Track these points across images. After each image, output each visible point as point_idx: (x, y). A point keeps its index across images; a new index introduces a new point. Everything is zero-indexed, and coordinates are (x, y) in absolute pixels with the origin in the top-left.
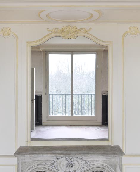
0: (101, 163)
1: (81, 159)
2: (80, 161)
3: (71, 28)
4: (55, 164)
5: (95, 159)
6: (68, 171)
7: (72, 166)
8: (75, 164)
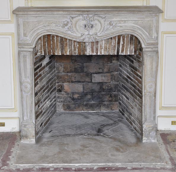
0: (130, 24)
1: (104, 18)
2: (102, 21)
4: (69, 25)
5: (123, 19)
6: (87, 33)
7: (92, 27)
8: (96, 24)
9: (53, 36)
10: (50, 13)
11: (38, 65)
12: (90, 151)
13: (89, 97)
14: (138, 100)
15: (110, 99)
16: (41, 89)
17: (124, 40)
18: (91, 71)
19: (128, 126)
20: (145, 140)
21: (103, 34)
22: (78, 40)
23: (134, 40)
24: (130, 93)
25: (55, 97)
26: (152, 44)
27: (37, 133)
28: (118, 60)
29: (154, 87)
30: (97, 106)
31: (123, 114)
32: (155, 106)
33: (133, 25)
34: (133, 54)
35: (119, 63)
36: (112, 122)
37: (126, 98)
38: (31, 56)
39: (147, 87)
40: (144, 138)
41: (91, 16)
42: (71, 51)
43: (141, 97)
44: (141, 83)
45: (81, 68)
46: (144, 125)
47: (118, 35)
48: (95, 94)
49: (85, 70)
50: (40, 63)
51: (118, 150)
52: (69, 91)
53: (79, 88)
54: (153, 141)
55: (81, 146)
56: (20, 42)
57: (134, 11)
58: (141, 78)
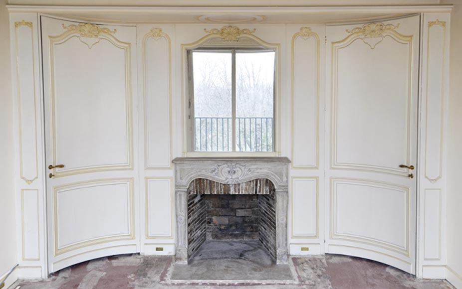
0: (266, 171)
1: (244, 166)
2: (243, 168)
3: (232, 29)
4: (217, 171)
5: (259, 167)
6: (230, 177)
7: (234, 172)
8: (238, 171)
9: (204, 180)
10: (201, 162)
11: (191, 202)
12: (232, 270)
13: (234, 228)
14: (273, 230)
15: (252, 230)
16: (193, 221)
17: (260, 183)
18: (235, 207)
19: (266, 252)
20: (278, 262)
21: (243, 178)
22: (223, 183)
23: (269, 183)
24: (267, 224)
25: (205, 228)
26: (283, 186)
27: (189, 257)
28: (257, 198)
29: (285, 219)
30: (241, 235)
31: (262, 242)
32: (286, 235)
33: (268, 171)
34: (268, 193)
35: (258, 201)
36: (252, 248)
37: (264, 229)
38: (186, 195)
39: (280, 219)
40: (278, 261)
41: (233, 164)
42: (218, 191)
43: (275, 228)
44: (275, 216)
45: (226, 204)
46: (277, 251)
47: (255, 178)
48: (239, 226)
49: (231, 206)
50: (193, 201)
51: (255, 270)
52: (217, 223)
53: (225, 220)
54: (285, 263)
55: (225, 267)
56: (177, 184)
57: (268, 161)
58: (275, 212)
